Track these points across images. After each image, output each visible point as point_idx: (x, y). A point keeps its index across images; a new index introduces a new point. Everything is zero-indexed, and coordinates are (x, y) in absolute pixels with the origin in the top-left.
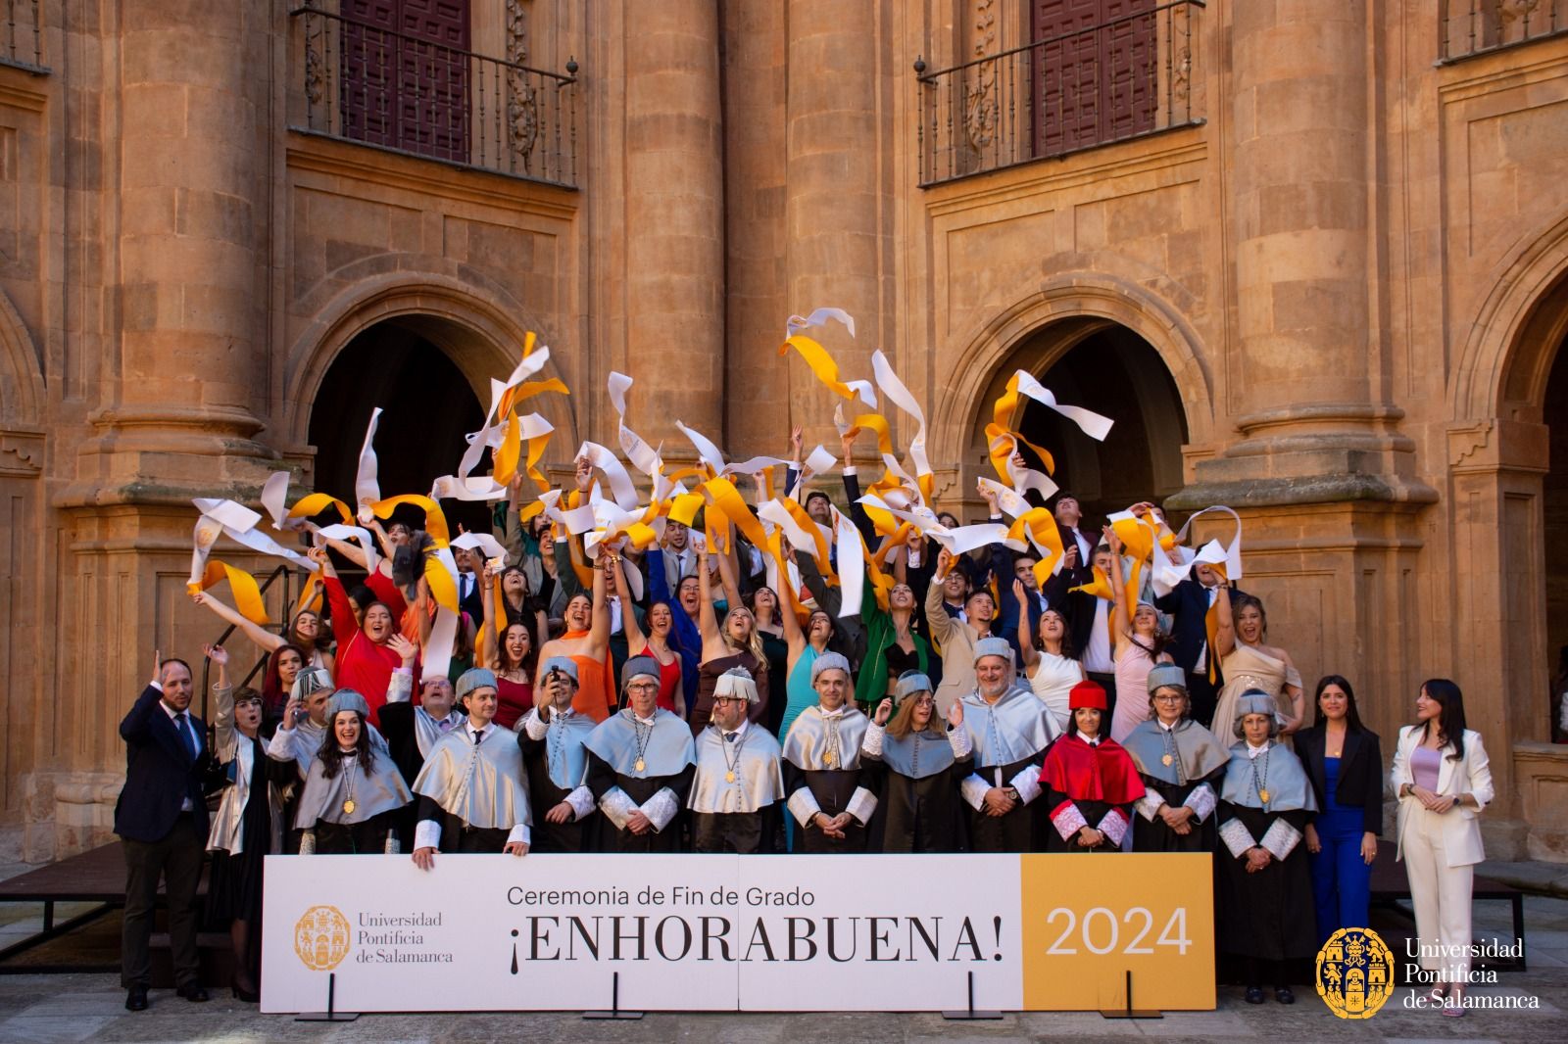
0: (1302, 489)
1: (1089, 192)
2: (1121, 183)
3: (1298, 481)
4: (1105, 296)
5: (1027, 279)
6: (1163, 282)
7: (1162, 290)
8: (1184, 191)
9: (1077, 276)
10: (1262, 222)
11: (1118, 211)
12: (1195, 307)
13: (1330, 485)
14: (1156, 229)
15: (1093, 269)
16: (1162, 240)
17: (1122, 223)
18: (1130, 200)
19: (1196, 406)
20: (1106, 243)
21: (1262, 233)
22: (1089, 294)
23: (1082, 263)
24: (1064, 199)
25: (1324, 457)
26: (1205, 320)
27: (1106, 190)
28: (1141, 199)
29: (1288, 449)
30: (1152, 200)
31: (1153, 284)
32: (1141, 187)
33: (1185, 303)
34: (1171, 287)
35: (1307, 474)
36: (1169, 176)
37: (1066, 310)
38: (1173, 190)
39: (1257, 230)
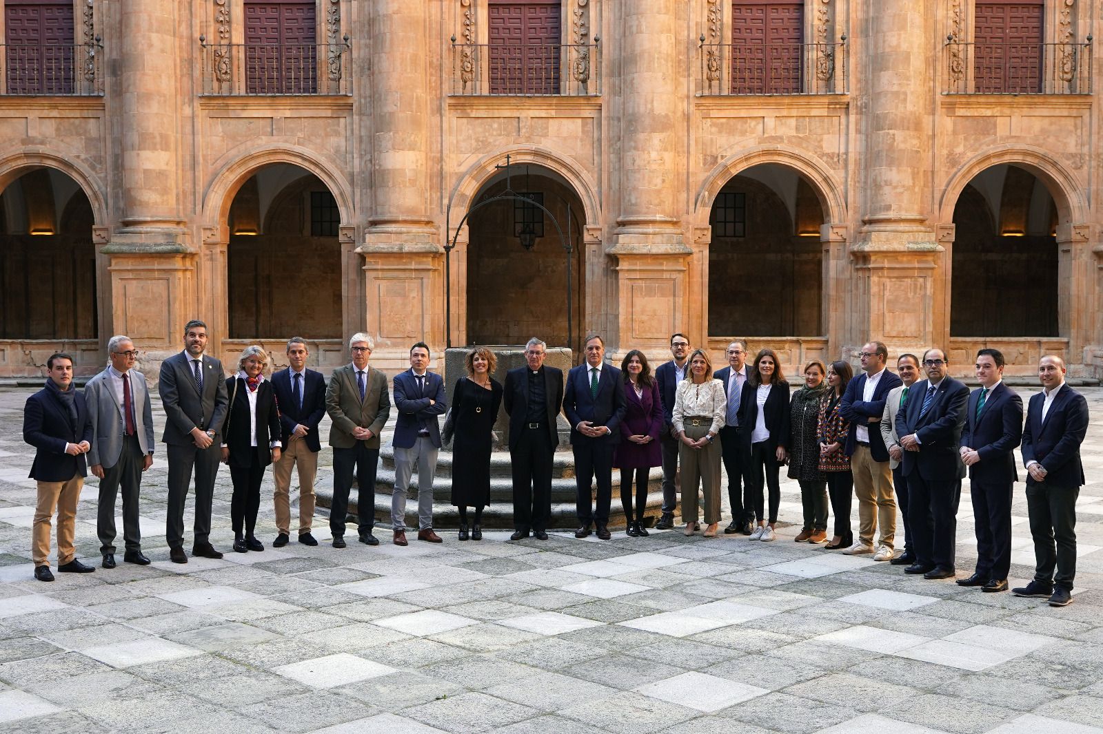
0: (159, 248)
1: (45, 113)
2: (62, 112)
3: (156, 245)
4: (55, 159)
5: (13, 146)
6: (83, 156)
7: (82, 160)
8: (92, 120)
9: (42, 149)
10: (139, 145)
11: (60, 123)
12: (98, 169)
13: (169, 247)
14: (78, 134)
15: (48, 146)
16: (82, 139)
17: (62, 128)
18: (66, 120)
19: (100, 209)
20: (54, 136)
21: (139, 150)
22: (48, 157)
23: (42, 143)
24: (33, 114)
25: (165, 237)
26: (102, 175)
27: (55, 113)
28: (72, 120)
29: (151, 232)
30: (77, 122)
31: (78, 157)
32: (72, 115)
33: (93, 167)
34: (86, 159)
35: (159, 242)
36: (85, 114)
37: (35, 162)
38: (87, 120)
39: (137, 148)
